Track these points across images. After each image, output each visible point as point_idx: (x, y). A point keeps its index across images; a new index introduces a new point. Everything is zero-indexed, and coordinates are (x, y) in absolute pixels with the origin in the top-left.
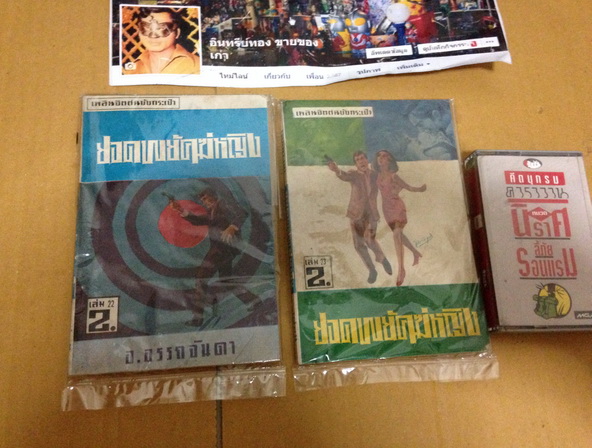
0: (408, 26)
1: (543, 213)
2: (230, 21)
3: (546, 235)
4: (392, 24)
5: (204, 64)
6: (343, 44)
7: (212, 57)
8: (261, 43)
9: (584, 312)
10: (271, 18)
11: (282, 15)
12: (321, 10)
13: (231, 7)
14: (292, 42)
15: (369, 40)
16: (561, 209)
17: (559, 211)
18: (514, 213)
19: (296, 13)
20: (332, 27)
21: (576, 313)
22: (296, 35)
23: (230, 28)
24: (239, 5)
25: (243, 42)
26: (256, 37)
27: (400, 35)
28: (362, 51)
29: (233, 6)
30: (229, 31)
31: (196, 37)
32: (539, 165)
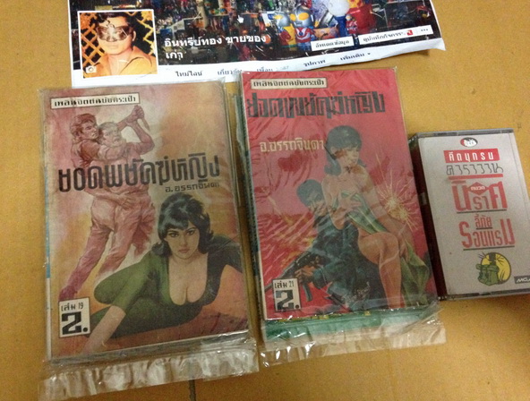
0: (348, 18)
1: (481, 188)
2: (182, 22)
3: (484, 208)
4: (333, 17)
5: (160, 64)
6: (290, 38)
7: (168, 57)
8: (213, 41)
9: (523, 277)
10: (221, 17)
11: (231, 14)
12: (267, 7)
13: (182, 7)
14: (242, 39)
15: (314, 33)
16: (497, 182)
17: (495, 185)
18: (455, 189)
19: (244, 11)
20: (278, 24)
21: (516, 278)
22: (245, 32)
23: (183, 28)
24: (190, 6)
25: (195, 41)
26: (207, 36)
27: (341, 27)
28: (307, 44)
29: (185, 8)
30: (182, 31)
31: (151, 38)
32: (475, 143)
